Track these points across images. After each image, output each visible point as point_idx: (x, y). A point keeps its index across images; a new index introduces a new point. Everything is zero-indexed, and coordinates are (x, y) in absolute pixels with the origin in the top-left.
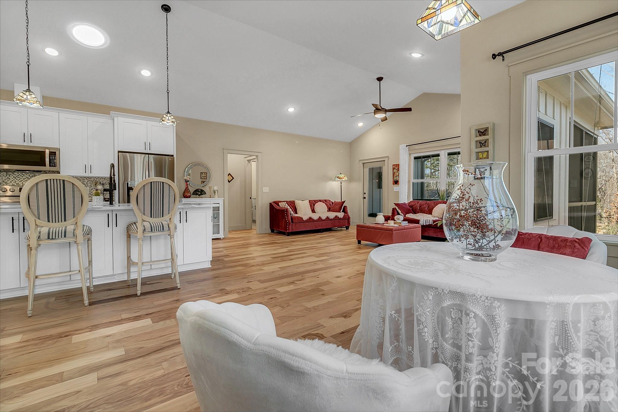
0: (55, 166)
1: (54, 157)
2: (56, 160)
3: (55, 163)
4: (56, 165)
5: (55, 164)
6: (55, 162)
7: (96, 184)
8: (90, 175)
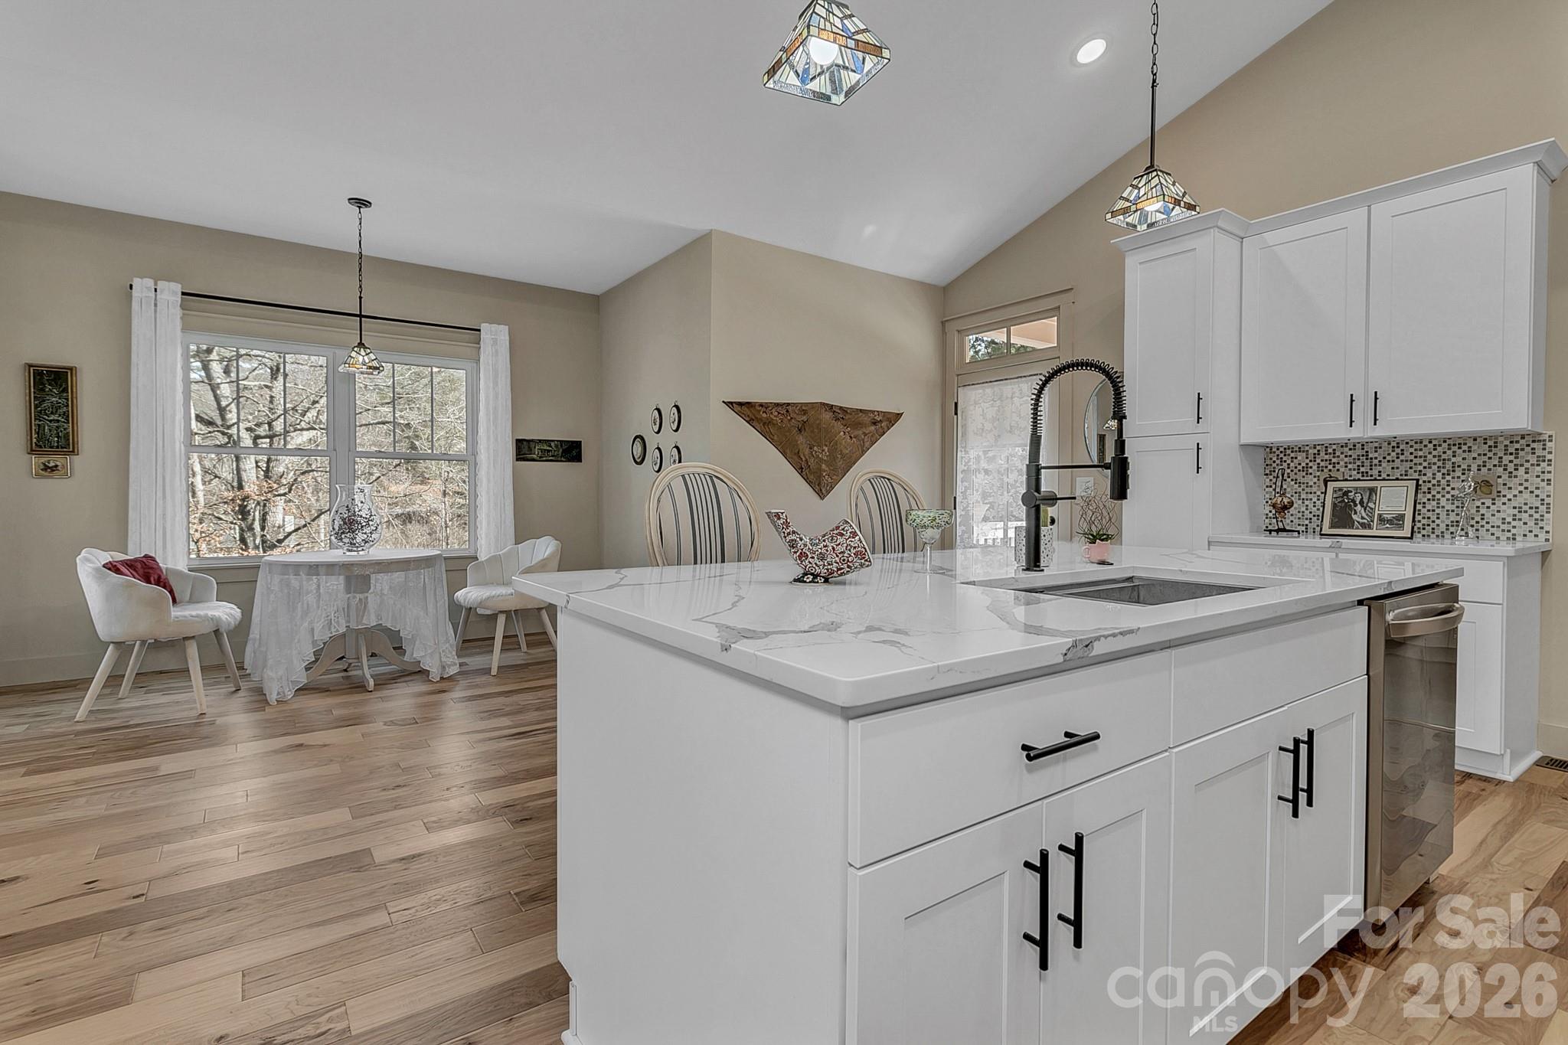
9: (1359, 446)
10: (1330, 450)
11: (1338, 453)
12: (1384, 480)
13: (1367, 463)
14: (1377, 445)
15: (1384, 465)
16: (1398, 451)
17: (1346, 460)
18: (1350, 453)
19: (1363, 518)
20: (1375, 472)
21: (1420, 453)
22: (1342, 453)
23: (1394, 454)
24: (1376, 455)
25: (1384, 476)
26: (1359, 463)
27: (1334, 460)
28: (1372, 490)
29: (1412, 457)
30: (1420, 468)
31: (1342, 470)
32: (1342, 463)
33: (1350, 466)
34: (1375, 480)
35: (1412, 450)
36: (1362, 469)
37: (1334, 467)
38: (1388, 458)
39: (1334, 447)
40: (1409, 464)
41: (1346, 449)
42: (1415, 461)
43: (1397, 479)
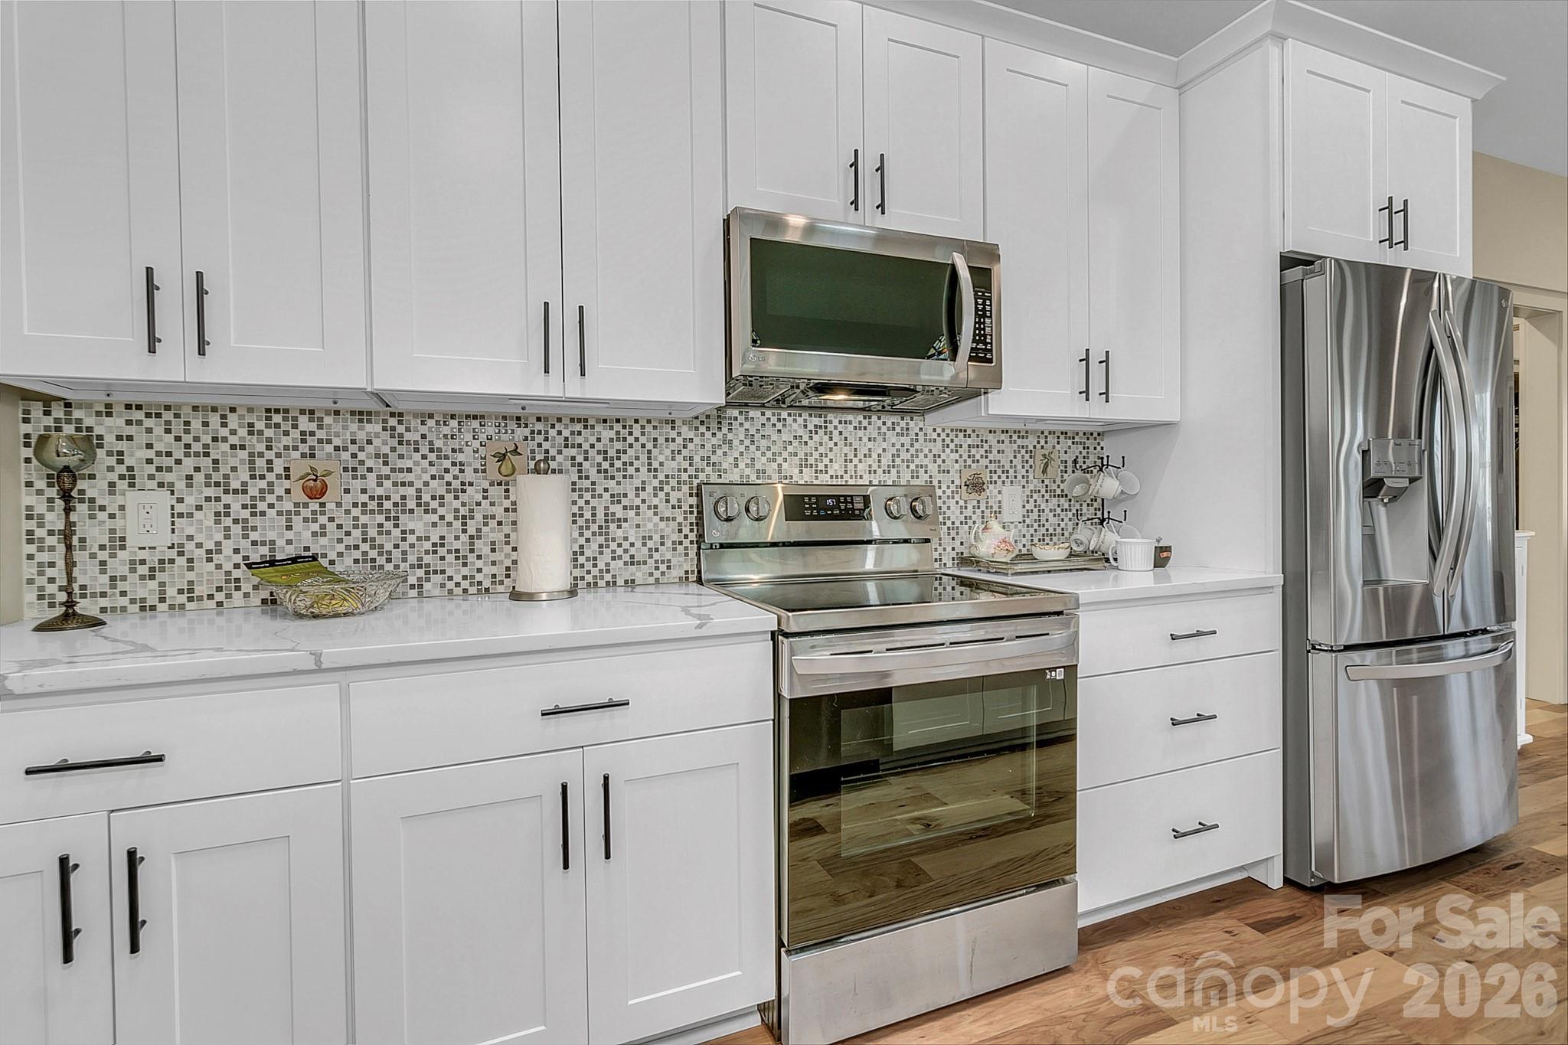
0: (989, 355)
1: (984, 304)
2: (991, 317)
3: (985, 336)
4: (991, 351)
5: (986, 344)
6: (988, 330)
7: (1046, 466)
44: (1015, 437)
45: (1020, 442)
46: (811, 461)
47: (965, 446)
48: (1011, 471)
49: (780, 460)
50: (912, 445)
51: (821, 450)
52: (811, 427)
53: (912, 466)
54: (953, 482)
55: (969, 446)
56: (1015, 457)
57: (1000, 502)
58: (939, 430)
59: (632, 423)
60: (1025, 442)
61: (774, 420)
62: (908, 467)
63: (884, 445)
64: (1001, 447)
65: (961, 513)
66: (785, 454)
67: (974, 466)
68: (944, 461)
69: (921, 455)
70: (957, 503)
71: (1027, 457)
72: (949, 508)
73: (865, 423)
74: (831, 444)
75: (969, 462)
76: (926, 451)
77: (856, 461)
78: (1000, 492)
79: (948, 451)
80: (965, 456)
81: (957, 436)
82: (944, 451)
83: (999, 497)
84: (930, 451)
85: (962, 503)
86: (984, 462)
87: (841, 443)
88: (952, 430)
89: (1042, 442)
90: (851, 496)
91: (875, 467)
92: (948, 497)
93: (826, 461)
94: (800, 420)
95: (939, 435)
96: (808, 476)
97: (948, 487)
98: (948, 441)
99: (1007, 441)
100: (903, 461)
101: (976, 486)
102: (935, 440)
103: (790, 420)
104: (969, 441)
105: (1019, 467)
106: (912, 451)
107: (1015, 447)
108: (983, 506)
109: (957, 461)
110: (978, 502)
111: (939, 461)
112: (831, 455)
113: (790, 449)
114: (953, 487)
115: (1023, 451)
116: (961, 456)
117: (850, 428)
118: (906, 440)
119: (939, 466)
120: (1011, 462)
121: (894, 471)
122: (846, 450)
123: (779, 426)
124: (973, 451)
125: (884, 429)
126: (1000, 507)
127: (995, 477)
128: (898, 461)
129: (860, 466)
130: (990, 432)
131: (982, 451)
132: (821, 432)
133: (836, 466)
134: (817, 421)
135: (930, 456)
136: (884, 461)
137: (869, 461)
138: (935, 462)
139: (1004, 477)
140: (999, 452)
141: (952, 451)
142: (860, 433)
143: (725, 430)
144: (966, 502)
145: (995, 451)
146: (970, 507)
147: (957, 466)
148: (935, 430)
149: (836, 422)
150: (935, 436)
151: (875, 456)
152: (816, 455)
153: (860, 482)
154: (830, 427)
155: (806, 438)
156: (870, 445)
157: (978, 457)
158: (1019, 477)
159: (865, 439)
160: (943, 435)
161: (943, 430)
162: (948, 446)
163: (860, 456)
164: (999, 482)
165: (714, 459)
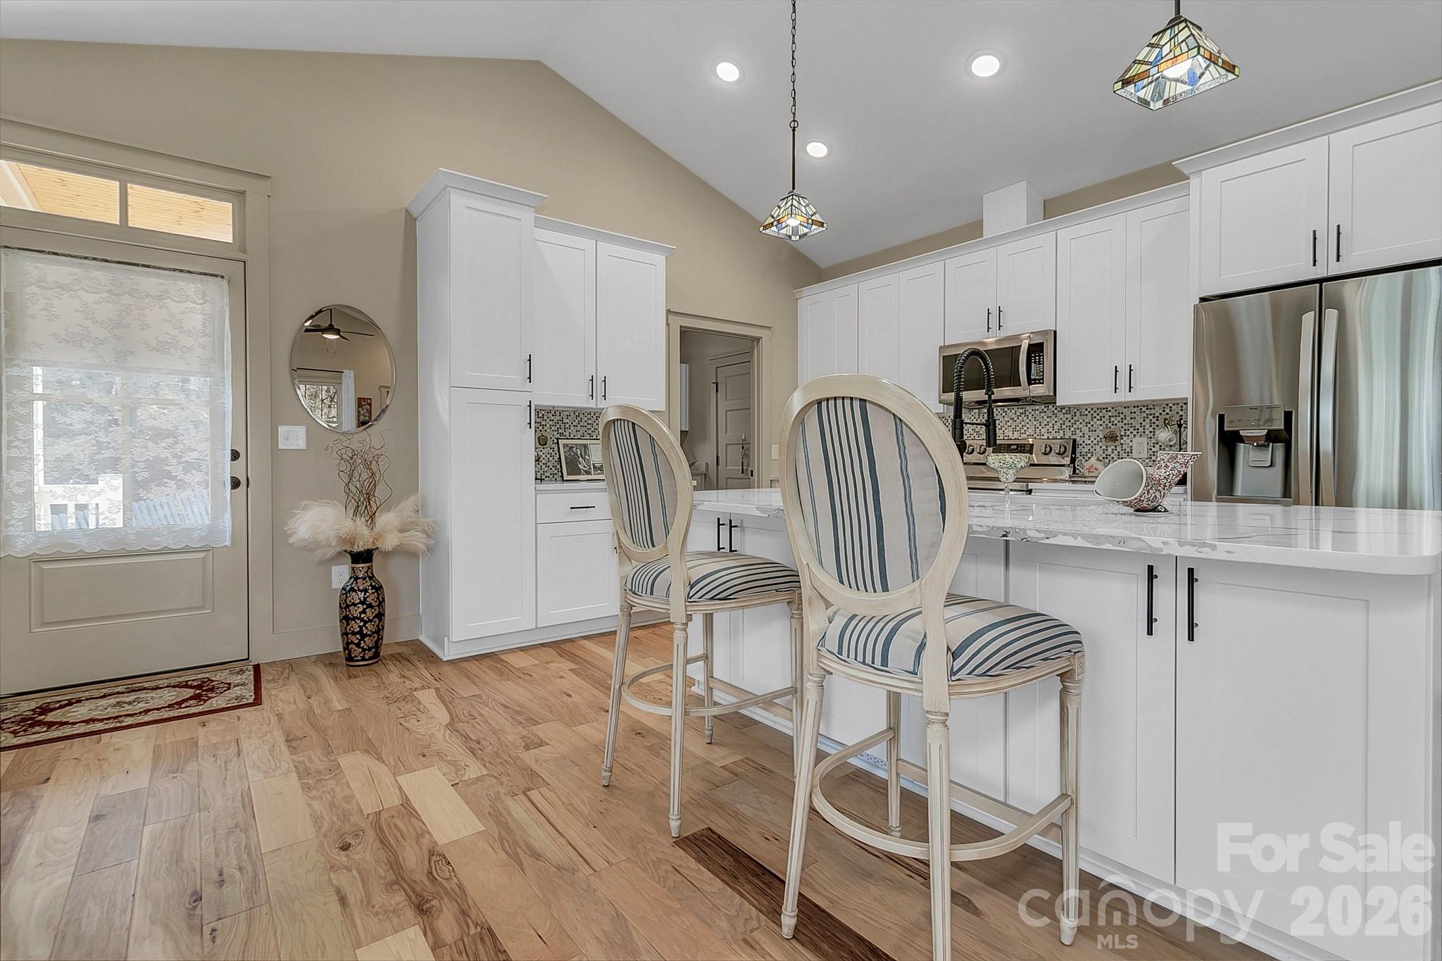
0: (1041, 381)
1: (1039, 359)
3: (1040, 373)
4: (1043, 379)
6: (1043, 369)
7: (1166, 425)
8: (1130, 397)
9: (558, 413)
10: (540, 415)
11: (545, 418)
12: (572, 439)
13: (563, 427)
14: (568, 413)
15: (572, 428)
16: (579, 419)
17: (551, 423)
18: (553, 418)
19: (585, 467)
20: (567, 434)
21: (590, 422)
22: (548, 418)
23: (577, 421)
24: (567, 421)
25: (572, 436)
26: (558, 426)
27: (543, 423)
28: (585, 446)
29: (586, 424)
30: (590, 432)
31: (548, 430)
32: (548, 425)
33: (553, 428)
34: (567, 439)
35: (586, 419)
36: (560, 431)
37: (543, 428)
38: (574, 424)
39: (543, 412)
40: (585, 429)
41: (550, 415)
42: (589, 426)
43: (579, 439)
44: (1144, 409)
45: (1148, 412)
46: (1018, 428)
47: (1107, 417)
48: (1141, 429)
49: (1004, 429)
50: (1072, 419)
51: (1023, 423)
52: (1018, 414)
53: (1072, 429)
54: (1098, 436)
55: (1110, 416)
56: (1144, 421)
57: (1131, 447)
58: (1089, 410)
59: (947, 418)
60: (1153, 411)
61: (1001, 412)
62: (1070, 429)
63: (1056, 419)
64: (1133, 415)
65: (1104, 453)
66: (1006, 426)
67: (1113, 427)
68: (1092, 425)
69: (1078, 423)
70: (1101, 447)
71: (1154, 420)
72: (1095, 450)
73: (1045, 409)
74: (1028, 421)
75: (1110, 425)
76: (1081, 421)
77: (1040, 428)
78: (1131, 441)
79: (1095, 420)
80: (1107, 422)
81: (1101, 412)
82: (1092, 420)
83: (1131, 444)
84: (1084, 421)
85: (1104, 447)
86: (1120, 425)
87: (1033, 420)
88: (1098, 409)
89: (1167, 411)
90: (1025, 444)
91: (1051, 430)
92: (1095, 444)
93: (1025, 428)
94: (1013, 411)
95: (1089, 412)
96: (1016, 435)
97: (1095, 439)
98: (1095, 415)
99: (1138, 413)
100: (1067, 426)
101: (1112, 438)
102: (1087, 415)
103: (1008, 411)
104: (1110, 414)
105: (1147, 426)
106: (1072, 421)
107: (1145, 415)
108: (1119, 449)
109: (1101, 425)
110: (1116, 447)
111: (1089, 425)
112: (1027, 426)
113: (1008, 424)
114: (1098, 439)
115: (1151, 417)
116: (1104, 422)
117: (1038, 412)
118: (1069, 416)
119: (1089, 428)
120: (1141, 423)
121: (1061, 432)
122: (1035, 423)
123: (1004, 414)
124: (1112, 419)
125: (1056, 412)
126: (1131, 450)
127: (1128, 433)
128: (1064, 427)
129: (1042, 430)
130: (1125, 408)
131: (1119, 419)
132: (1023, 416)
133: (1030, 430)
134: (1021, 411)
135: (1084, 423)
136: (1056, 427)
137: (1048, 427)
138: (1087, 426)
139: (1135, 432)
140: (1131, 418)
141: (1098, 420)
142: (1043, 415)
143: (981, 418)
144: (1107, 447)
145: (1128, 418)
146: (1110, 450)
147: (1101, 428)
148: (1086, 410)
149: (1030, 411)
150: (1087, 412)
151: (1051, 425)
152: (1020, 426)
153: (1043, 437)
154: (1027, 413)
155: (1016, 419)
156: (1048, 420)
157: (1116, 422)
158: (1147, 432)
159: (1045, 417)
160: (1092, 412)
161: (1092, 409)
162: (1095, 417)
163: (1043, 425)
164: (1132, 436)
165: (977, 430)
